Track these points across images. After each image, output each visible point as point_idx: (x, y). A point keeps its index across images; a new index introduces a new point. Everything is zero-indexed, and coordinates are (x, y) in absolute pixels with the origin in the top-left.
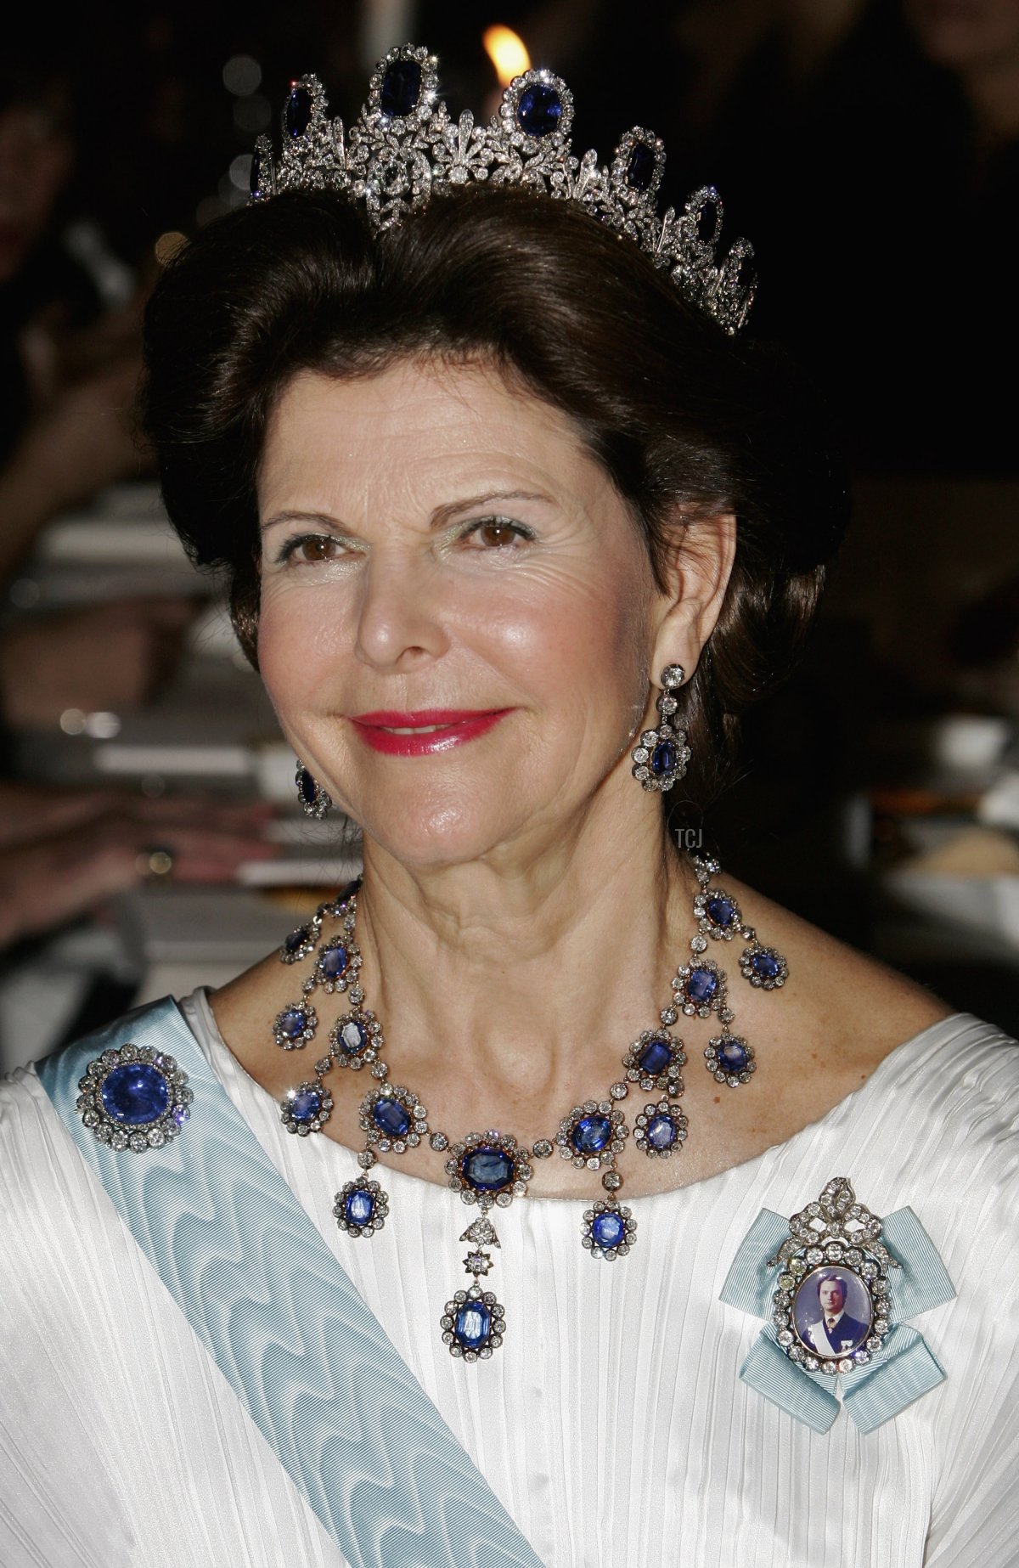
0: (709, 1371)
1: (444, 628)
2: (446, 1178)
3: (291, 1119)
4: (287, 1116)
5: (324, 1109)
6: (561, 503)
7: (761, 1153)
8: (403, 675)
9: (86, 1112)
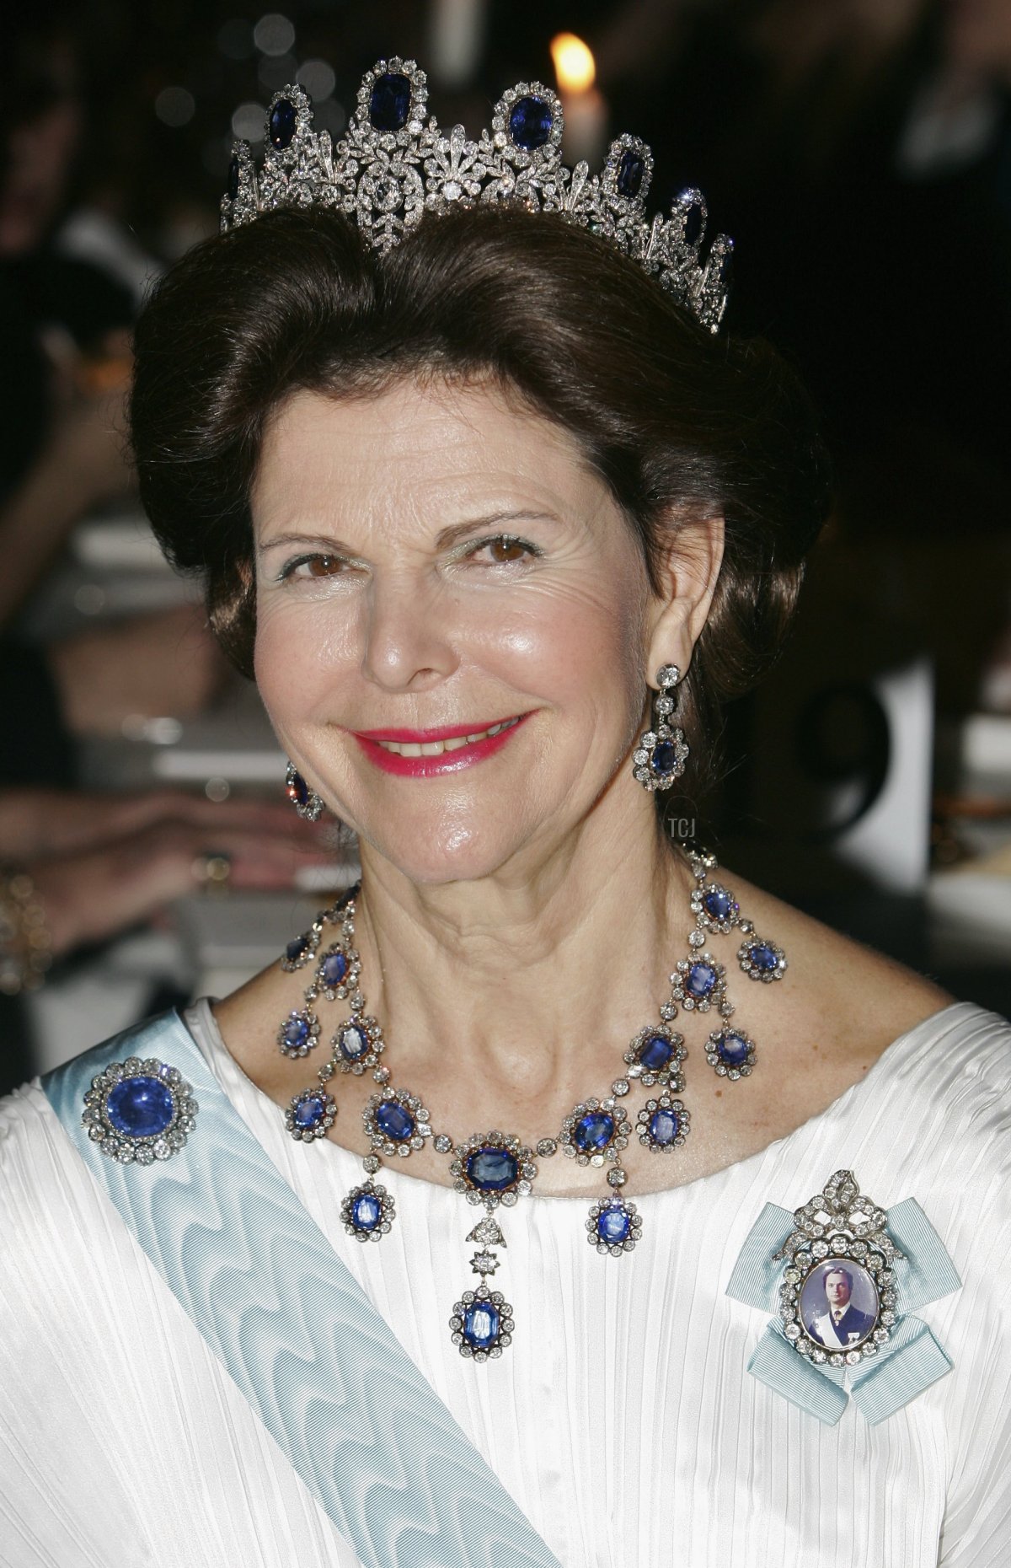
0: (716, 1365)
1: (453, 646)
2: (451, 1180)
3: (296, 1126)
4: (291, 1123)
5: (328, 1115)
6: (564, 519)
7: (764, 1148)
8: (413, 694)
9: (91, 1126)
